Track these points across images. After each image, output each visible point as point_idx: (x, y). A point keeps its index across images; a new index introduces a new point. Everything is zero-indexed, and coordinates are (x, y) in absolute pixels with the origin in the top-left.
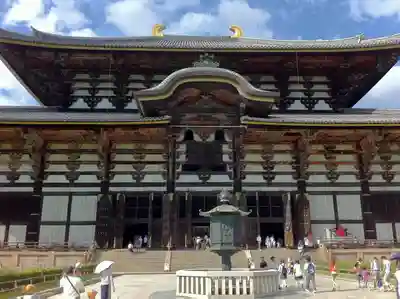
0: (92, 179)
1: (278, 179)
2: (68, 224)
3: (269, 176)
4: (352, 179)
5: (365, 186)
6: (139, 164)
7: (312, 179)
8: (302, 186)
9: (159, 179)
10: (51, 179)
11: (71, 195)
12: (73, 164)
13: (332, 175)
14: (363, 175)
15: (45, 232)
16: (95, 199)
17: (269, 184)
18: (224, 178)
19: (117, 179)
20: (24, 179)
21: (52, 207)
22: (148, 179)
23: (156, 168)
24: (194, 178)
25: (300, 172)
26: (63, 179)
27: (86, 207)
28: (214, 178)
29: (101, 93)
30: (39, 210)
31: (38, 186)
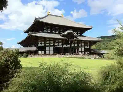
0: (53, 45)
1: (75, 46)
2: (50, 51)
3: (74, 45)
4: (83, 46)
5: (85, 47)
6: (58, 43)
7: (79, 46)
8: (78, 47)
9: (61, 45)
10: (47, 44)
11: (50, 47)
12: (50, 42)
13: (81, 46)
14: (85, 46)
15: (47, 52)
16: (53, 48)
17: (74, 46)
18: (69, 45)
19: (56, 45)
20: (43, 44)
21: (47, 49)
22: (60, 45)
23: (60, 43)
24: (65, 45)
25: (78, 45)
26: (48, 44)
27: (52, 49)
28: (68, 45)
29: (48, 29)
30: (46, 49)
31: (45, 45)
